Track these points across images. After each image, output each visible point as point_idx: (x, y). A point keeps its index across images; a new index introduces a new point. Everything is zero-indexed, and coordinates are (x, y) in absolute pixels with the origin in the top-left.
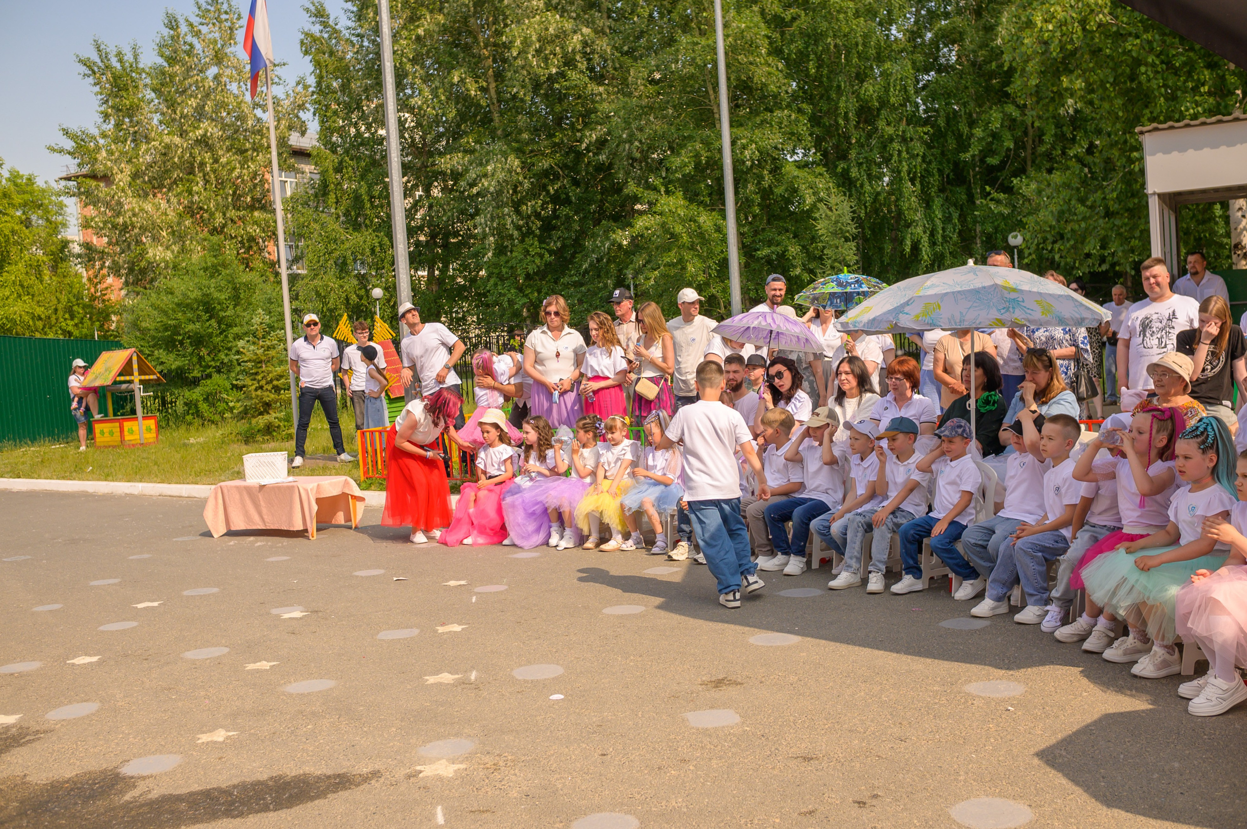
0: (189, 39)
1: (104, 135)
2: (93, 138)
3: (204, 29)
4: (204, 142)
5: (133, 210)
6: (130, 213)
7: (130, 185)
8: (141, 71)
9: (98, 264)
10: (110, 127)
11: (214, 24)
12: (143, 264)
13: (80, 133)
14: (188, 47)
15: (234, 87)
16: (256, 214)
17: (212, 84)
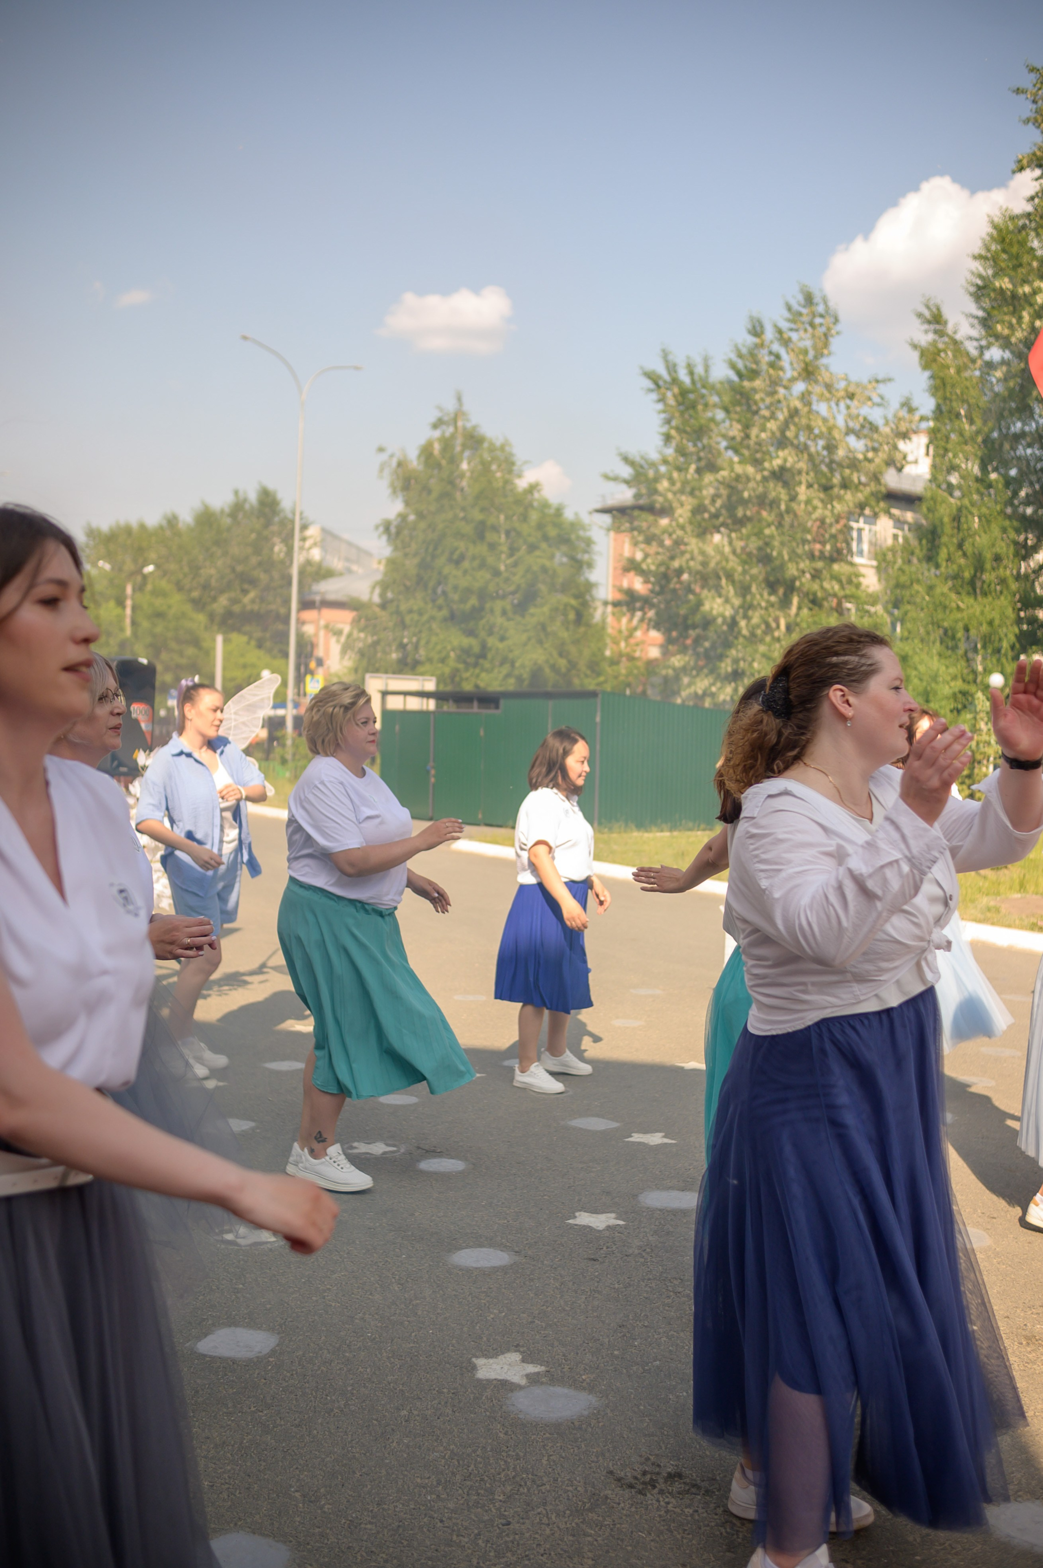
0: (776, 347)
1: (665, 462)
2: (653, 465)
3: (794, 336)
4: (781, 475)
5: (692, 553)
6: (688, 556)
7: (691, 523)
8: (712, 388)
9: (639, 614)
10: (670, 452)
11: (806, 330)
12: (698, 618)
13: (638, 459)
14: (772, 358)
15: (822, 408)
16: (836, 567)
17: (798, 404)
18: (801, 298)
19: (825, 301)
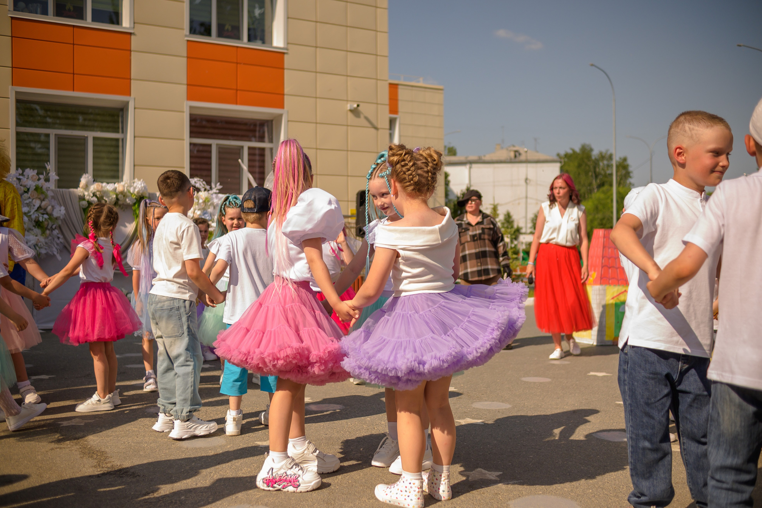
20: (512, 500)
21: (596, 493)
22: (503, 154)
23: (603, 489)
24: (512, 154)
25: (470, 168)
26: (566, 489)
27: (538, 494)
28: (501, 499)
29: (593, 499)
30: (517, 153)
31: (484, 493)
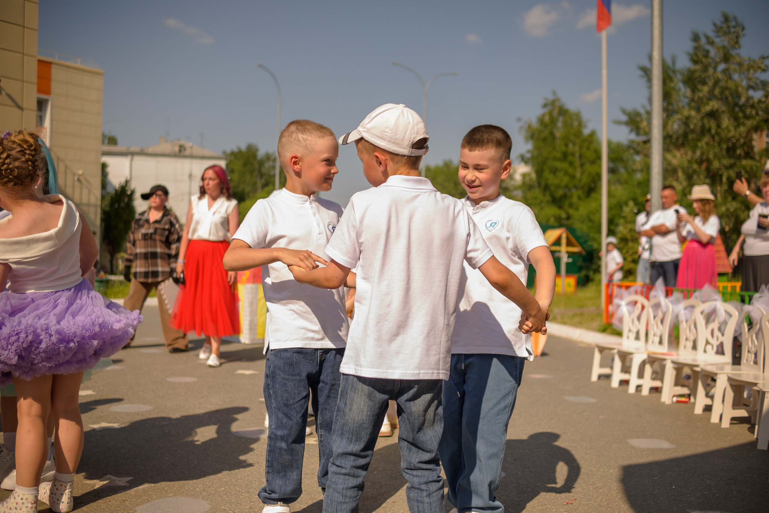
8: (676, 72)
11: (725, 36)
13: (631, 112)
14: (705, 52)
15: (736, 77)
17: (720, 76)
18: (722, 19)
19: (735, 19)
20: (140, 505)
21: (228, 490)
22: (167, 148)
23: (235, 485)
24: (177, 149)
25: (132, 160)
26: (198, 489)
27: (169, 497)
28: (128, 505)
29: (224, 497)
30: (182, 148)
31: (110, 501)
